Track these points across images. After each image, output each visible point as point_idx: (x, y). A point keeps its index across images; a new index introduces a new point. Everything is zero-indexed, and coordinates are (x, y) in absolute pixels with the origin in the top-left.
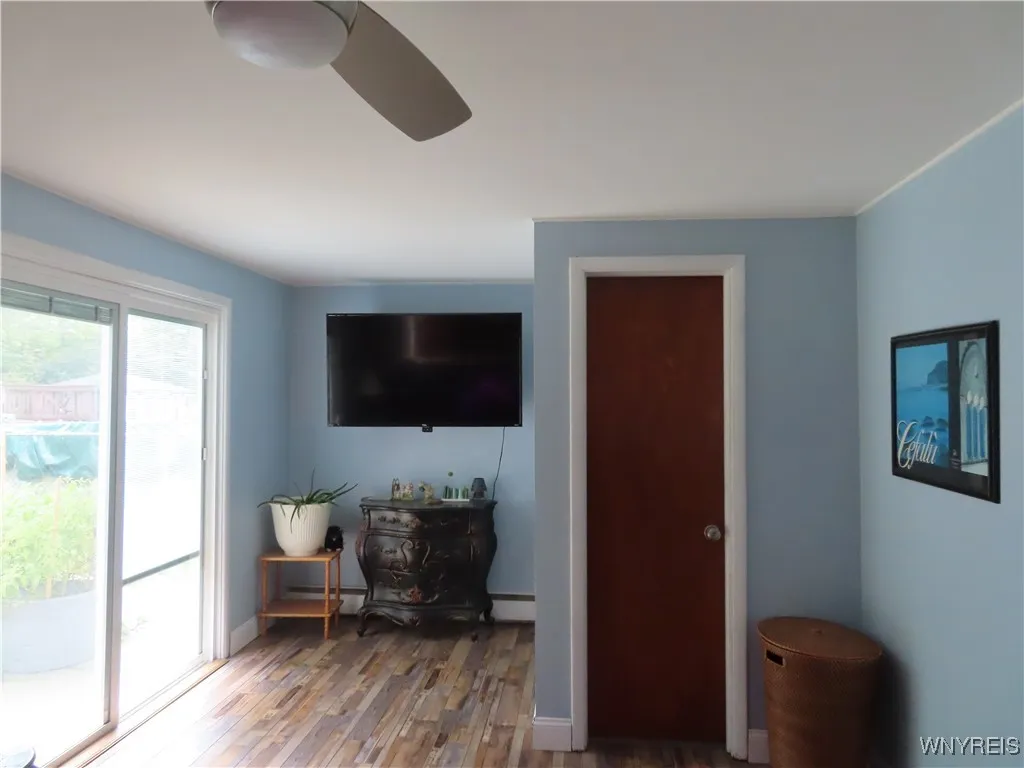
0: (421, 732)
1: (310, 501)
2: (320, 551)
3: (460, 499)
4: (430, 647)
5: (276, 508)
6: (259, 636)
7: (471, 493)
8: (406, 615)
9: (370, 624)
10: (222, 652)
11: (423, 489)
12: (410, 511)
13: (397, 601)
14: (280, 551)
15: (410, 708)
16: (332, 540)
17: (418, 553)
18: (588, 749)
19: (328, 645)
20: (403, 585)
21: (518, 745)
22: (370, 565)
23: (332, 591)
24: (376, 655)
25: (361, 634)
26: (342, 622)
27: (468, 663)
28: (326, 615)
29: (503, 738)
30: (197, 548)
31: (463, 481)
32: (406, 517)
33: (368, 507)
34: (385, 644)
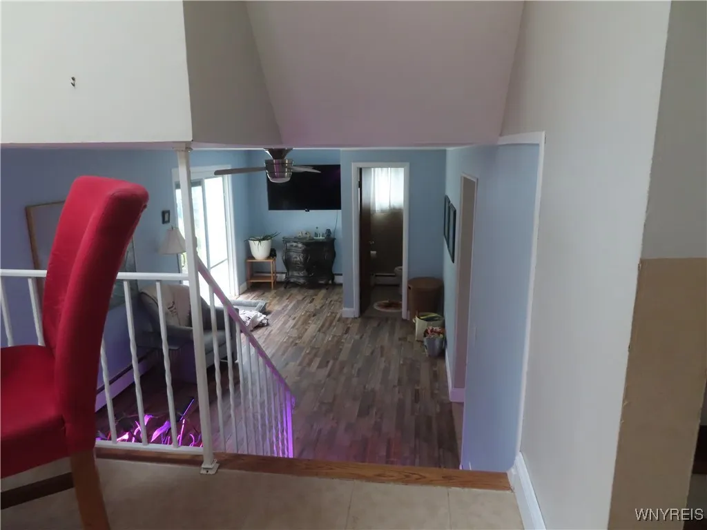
0: (308, 314)
1: (263, 239)
2: (268, 258)
3: (321, 237)
4: (311, 292)
5: (252, 243)
6: (248, 289)
7: (325, 235)
8: (302, 281)
9: (288, 285)
10: (237, 294)
11: (306, 234)
12: (301, 243)
13: (298, 276)
14: (253, 258)
15: (304, 308)
16: (272, 254)
17: (305, 259)
18: (359, 317)
19: (273, 292)
20: (300, 270)
21: (338, 316)
22: (288, 263)
23: (274, 273)
24: (292, 294)
25: (285, 288)
26: (278, 284)
27: (324, 297)
28: (272, 281)
29: (334, 315)
30: (226, 257)
31: (322, 230)
32: (300, 245)
33: (286, 240)
34: (294, 291)
